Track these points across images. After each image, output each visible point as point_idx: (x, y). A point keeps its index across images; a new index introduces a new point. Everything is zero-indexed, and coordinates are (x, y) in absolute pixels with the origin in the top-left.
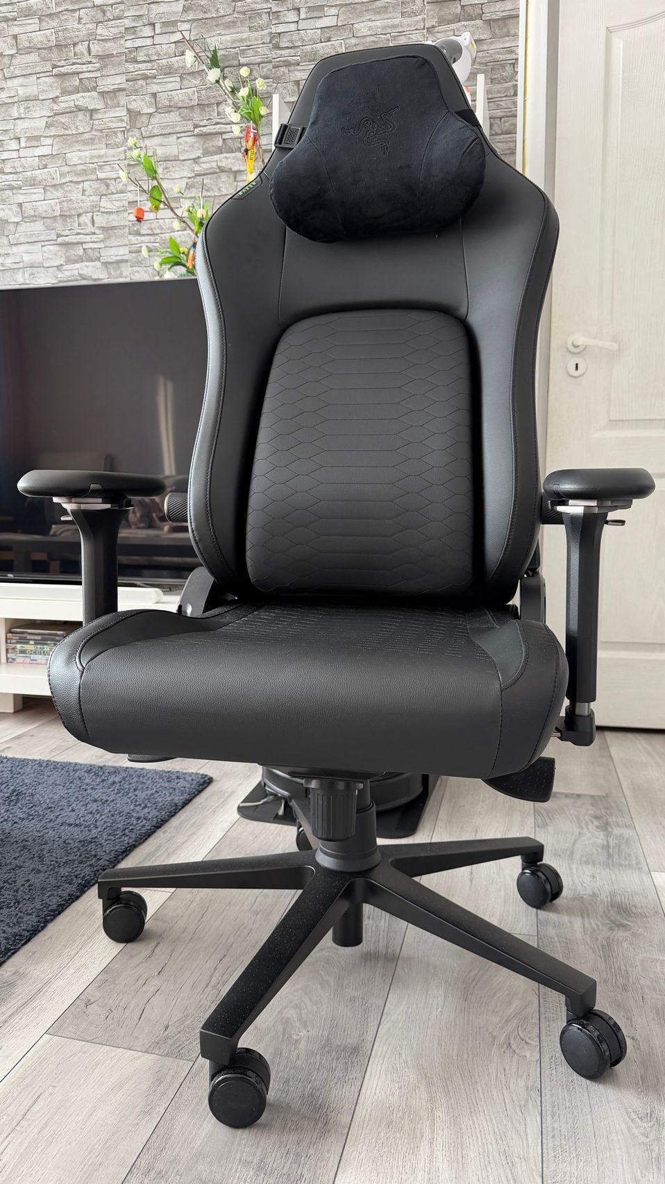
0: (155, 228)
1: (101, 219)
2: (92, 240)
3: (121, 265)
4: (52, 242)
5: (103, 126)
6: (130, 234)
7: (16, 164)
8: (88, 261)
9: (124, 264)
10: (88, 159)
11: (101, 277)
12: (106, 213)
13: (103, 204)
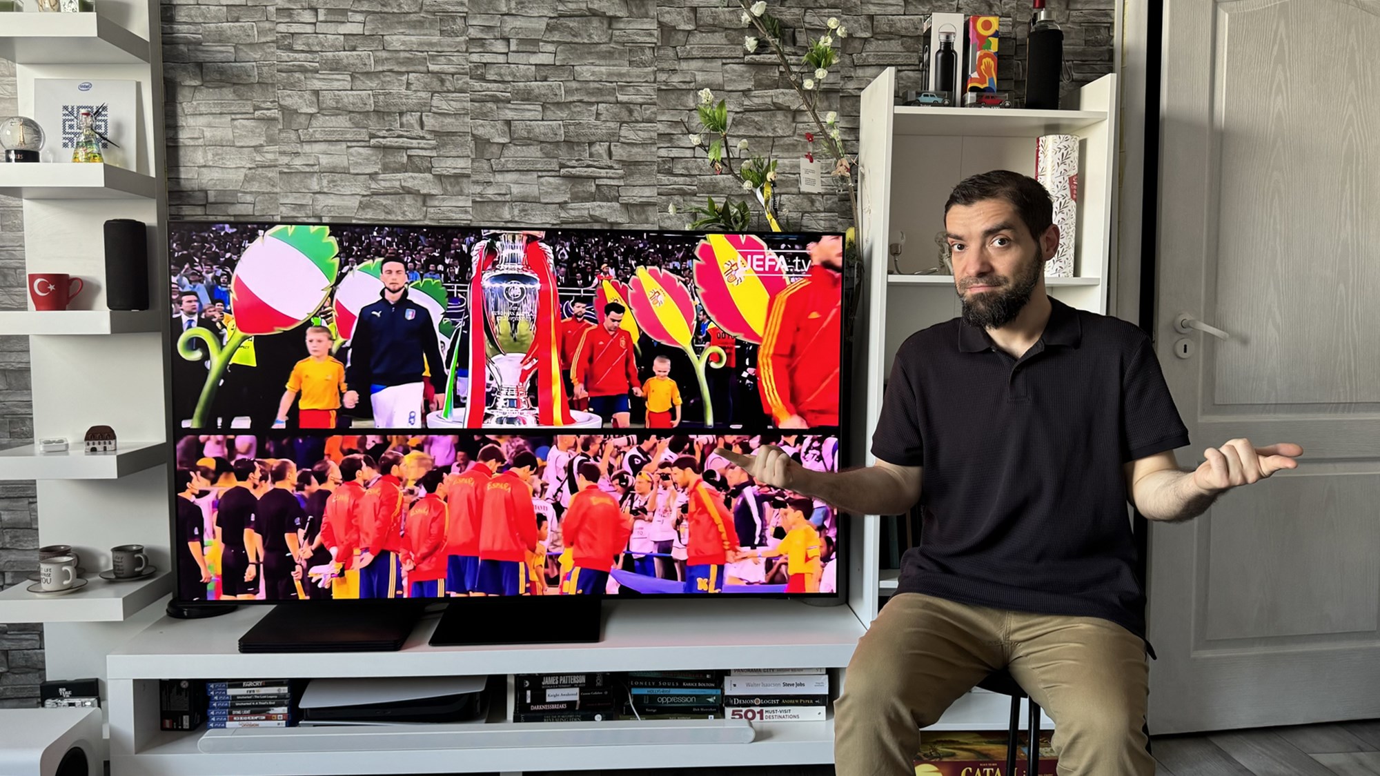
0: (692, 169)
1: (620, 151)
2: (608, 175)
3: (646, 208)
4: (553, 174)
5: (626, 39)
6: (659, 173)
7: (503, 71)
8: (602, 200)
9: (651, 208)
10: (604, 77)
11: (620, 220)
12: (628, 144)
13: (623, 133)
